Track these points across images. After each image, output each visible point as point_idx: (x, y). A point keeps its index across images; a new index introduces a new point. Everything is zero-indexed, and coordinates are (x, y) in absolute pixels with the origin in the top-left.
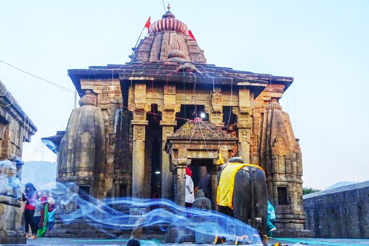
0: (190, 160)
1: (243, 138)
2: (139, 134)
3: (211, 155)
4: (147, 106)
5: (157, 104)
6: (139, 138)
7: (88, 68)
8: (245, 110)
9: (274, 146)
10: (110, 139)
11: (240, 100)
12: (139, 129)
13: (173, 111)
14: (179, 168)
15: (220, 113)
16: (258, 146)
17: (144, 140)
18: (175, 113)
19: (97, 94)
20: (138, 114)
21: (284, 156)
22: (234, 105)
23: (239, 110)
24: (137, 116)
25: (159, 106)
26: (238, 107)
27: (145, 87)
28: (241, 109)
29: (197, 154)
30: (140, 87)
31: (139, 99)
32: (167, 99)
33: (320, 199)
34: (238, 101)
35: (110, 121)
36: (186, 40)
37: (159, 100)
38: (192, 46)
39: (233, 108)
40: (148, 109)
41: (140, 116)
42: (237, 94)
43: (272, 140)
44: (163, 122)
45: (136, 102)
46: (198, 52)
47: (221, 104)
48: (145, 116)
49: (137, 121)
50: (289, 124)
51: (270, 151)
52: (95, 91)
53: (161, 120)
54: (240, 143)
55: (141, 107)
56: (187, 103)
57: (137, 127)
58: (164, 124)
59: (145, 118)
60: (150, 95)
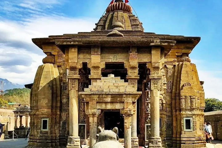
0: (100, 111)
1: (155, 87)
2: (73, 85)
3: (118, 106)
4: (79, 64)
5: (87, 62)
6: (73, 88)
7: (48, 37)
8: (156, 65)
9: (182, 89)
10: (64, 86)
11: (152, 57)
12: (73, 82)
13: (99, 67)
14: (91, 117)
15: (136, 68)
16: (170, 89)
17: (77, 90)
18: (100, 69)
19: (54, 55)
20: (72, 71)
21: (190, 96)
22: (148, 61)
23: (152, 65)
24: (72, 72)
25: (88, 64)
26: (151, 62)
27: (77, 50)
28: (153, 64)
29: (106, 106)
30: (73, 50)
31: (72, 59)
32: (94, 58)
33: (219, 116)
34: (151, 58)
35: (64, 74)
36: (129, 16)
37: (89, 59)
38: (134, 20)
39: (147, 63)
40: (80, 66)
41: (73, 72)
42: (150, 53)
43: (181, 85)
44: (91, 76)
45: (70, 61)
46: (137, 24)
47: (137, 61)
48: (77, 72)
49: (72, 76)
50: (195, 72)
51: (179, 93)
52: (53, 53)
53: (90, 74)
54: (152, 90)
55: (74, 65)
56: (110, 61)
57: (72, 80)
58: (91, 77)
59: (78, 73)
60: (81, 56)
